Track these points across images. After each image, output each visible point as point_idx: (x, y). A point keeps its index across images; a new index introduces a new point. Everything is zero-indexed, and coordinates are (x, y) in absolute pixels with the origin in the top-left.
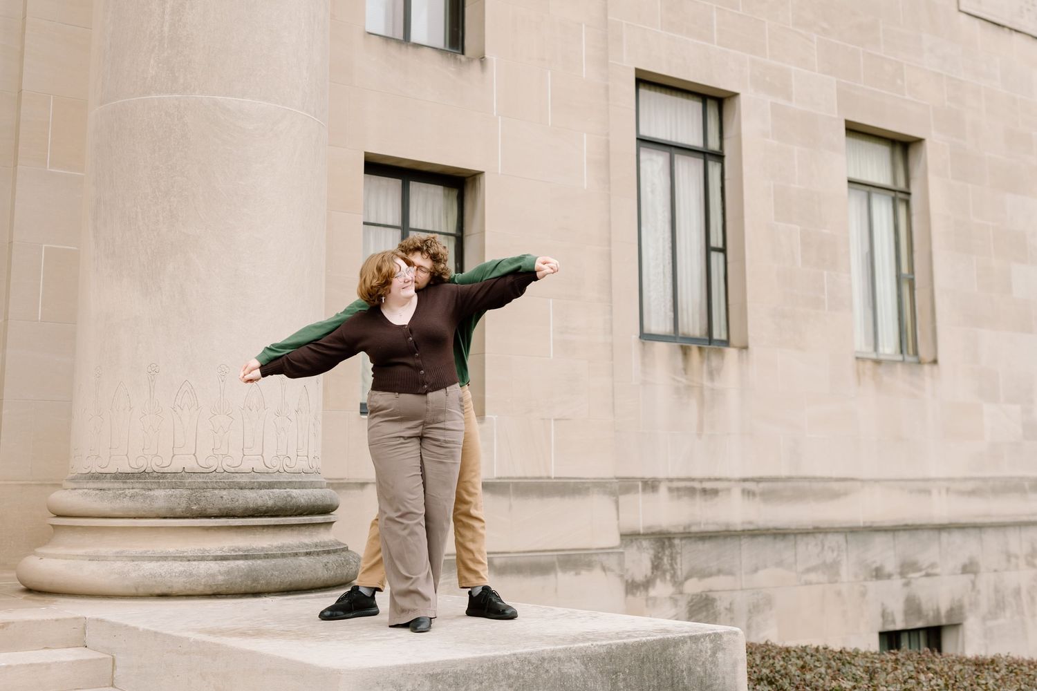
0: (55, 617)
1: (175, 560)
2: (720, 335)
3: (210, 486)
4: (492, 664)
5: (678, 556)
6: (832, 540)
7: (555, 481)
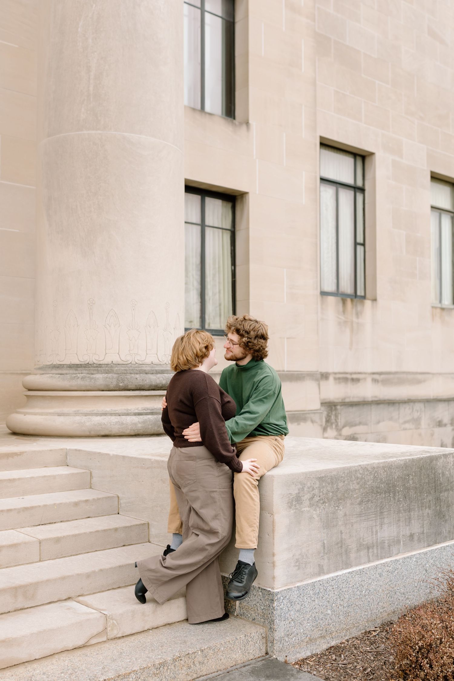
0: (49, 449)
1: (111, 415)
2: (361, 293)
3: (128, 372)
4: (349, 471)
5: (339, 415)
6: (418, 406)
7: (287, 373)
